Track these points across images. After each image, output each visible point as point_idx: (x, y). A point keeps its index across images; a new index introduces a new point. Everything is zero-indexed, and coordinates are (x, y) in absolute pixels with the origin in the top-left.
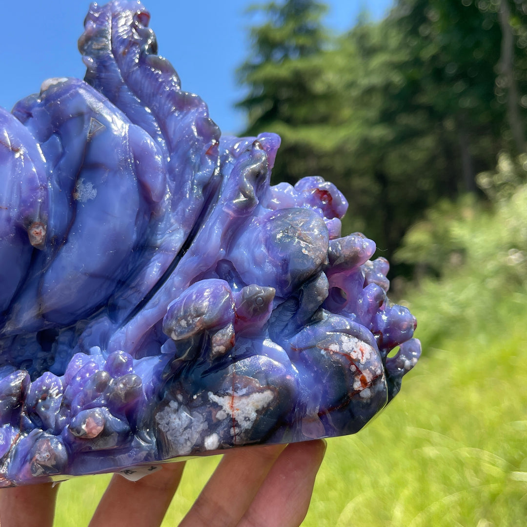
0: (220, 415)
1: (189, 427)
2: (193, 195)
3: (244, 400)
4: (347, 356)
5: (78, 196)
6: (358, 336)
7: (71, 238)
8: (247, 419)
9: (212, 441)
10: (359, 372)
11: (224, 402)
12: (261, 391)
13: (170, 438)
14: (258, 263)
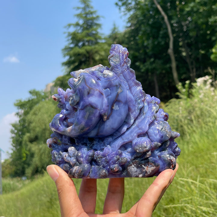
0: (144, 170)
1: (136, 172)
3: (150, 168)
8: (149, 172)
9: (141, 176)
11: (146, 168)
12: (154, 166)
13: (130, 173)
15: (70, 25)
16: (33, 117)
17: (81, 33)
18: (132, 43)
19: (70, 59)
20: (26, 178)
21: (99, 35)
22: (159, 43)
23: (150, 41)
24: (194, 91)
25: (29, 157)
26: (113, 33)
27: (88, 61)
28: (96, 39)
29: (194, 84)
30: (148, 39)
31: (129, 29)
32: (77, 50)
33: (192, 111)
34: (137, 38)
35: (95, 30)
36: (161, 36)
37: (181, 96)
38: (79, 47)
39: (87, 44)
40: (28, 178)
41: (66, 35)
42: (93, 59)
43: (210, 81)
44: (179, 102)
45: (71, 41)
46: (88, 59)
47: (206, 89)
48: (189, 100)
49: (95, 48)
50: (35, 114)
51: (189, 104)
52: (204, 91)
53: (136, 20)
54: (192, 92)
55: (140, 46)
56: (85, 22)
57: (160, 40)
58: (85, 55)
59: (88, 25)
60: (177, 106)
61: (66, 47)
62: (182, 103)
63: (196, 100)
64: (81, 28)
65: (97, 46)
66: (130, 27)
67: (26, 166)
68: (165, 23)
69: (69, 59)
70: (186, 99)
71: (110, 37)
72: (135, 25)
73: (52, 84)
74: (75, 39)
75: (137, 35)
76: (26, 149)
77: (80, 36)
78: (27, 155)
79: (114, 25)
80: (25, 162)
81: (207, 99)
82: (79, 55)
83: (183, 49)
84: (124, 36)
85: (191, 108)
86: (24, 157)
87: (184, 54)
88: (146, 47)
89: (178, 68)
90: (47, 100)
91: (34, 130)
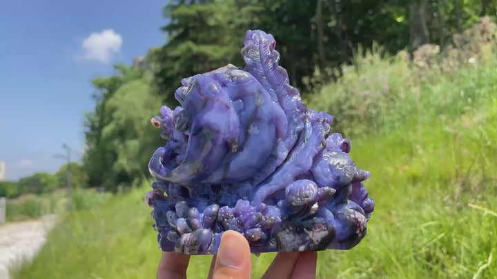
0: (308, 238)
1: (294, 240)
3: (318, 234)
4: (356, 219)
5: (250, 131)
6: (360, 211)
7: (244, 149)
8: (317, 241)
9: (302, 248)
10: (360, 227)
11: (311, 234)
12: (325, 230)
14: (326, 176)
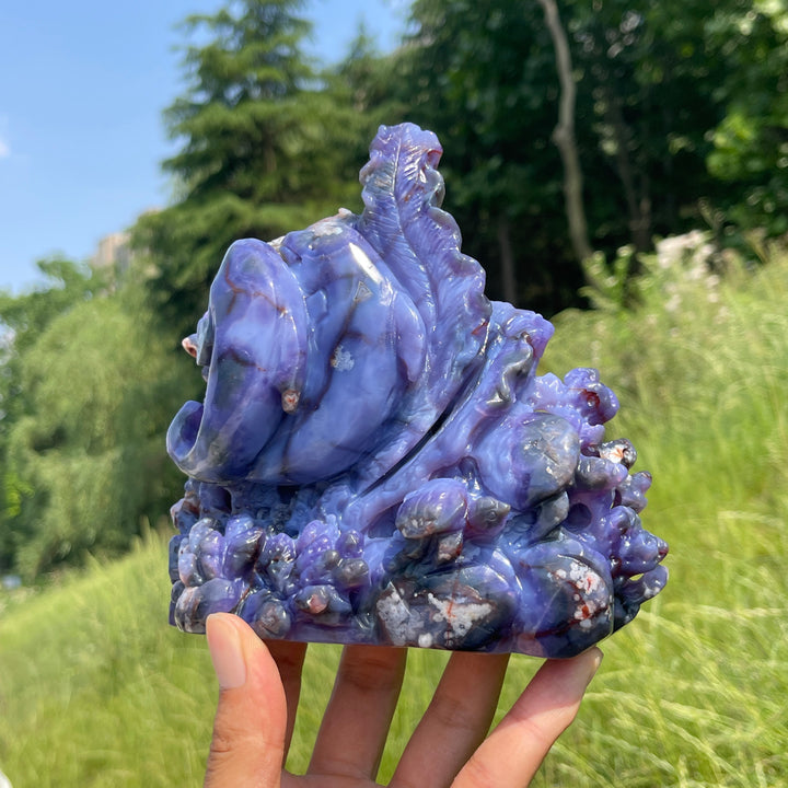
0: (437, 618)
1: (406, 621)
2: (451, 377)
3: (462, 609)
4: (572, 584)
5: (336, 363)
6: (590, 565)
7: (322, 406)
8: (462, 627)
9: (426, 639)
10: (582, 602)
11: (443, 606)
12: (480, 603)
13: (387, 627)
14: (501, 470)
15: (194, 21)
16: (49, 359)
17: (238, 52)
18: (425, 97)
19: (193, 149)
20: (18, 582)
21: (303, 63)
22: (522, 101)
23: (490, 96)
24: (644, 284)
25: (30, 506)
26: (353, 55)
27: (261, 157)
28: (291, 77)
29: (646, 260)
30: (482, 85)
31: (414, 46)
32: (221, 114)
33: (636, 356)
34: (444, 81)
35: (291, 43)
36: (529, 75)
37: (600, 301)
38: (229, 104)
39: (256, 93)
40: (25, 582)
41: (181, 55)
42: (279, 151)
43: (706, 251)
44: (592, 323)
45: (196, 81)
46: (259, 151)
47: (690, 281)
48: (625, 316)
49: (287, 110)
50: (56, 346)
51: (624, 333)
52: (683, 287)
53: (443, 14)
54: (637, 288)
55: (453, 108)
56: (251, 11)
57: (526, 90)
58: (247, 136)
59: (262, 24)
60: (583, 338)
61: (178, 100)
62: (602, 326)
63: (652, 318)
64: (235, 32)
65: (293, 104)
66: (419, 36)
67: (18, 537)
68: (545, 29)
69: (189, 148)
70: (615, 314)
71: (345, 70)
72: (436, 31)
73: (120, 238)
74: (214, 72)
75: (445, 70)
76: (20, 477)
77: (230, 62)
78: (23, 496)
79: (362, 28)
80: (14, 524)
81: (690, 316)
82: (225, 132)
83: (607, 130)
84: (395, 70)
85: (632, 347)
86: (12, 505)
87: (610, 147)
88: (476, 116)
89: (587, 197)
90: (103, 297)
91: (52, 407)
